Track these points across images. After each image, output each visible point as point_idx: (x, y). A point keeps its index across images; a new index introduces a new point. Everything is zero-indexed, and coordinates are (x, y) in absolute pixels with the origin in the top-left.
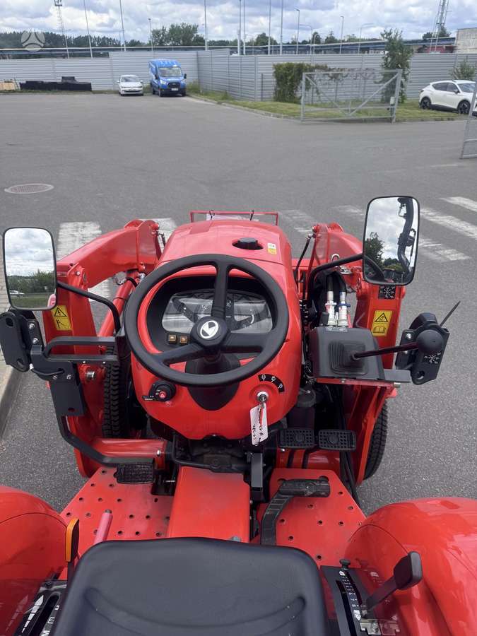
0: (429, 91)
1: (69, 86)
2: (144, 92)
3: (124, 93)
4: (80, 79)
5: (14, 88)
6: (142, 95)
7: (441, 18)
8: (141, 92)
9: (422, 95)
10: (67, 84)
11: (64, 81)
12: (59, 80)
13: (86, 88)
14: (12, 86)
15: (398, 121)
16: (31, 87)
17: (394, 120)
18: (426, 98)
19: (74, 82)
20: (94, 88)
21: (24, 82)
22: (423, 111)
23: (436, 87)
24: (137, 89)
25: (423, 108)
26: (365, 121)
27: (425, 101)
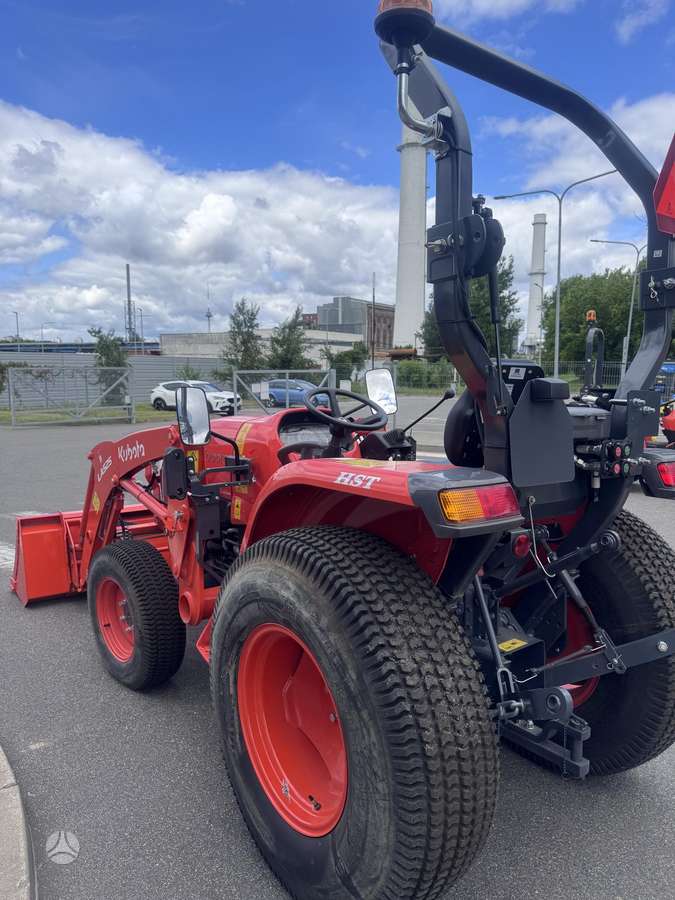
0: (160, 391)
7: (130, 323)
9: (153, 397)
15: (138, 422)
17: (134, 421)
18: (158, 399)
22: (158, 412)
23: (167, 387)
25: (158, 409)
26: (99, 423)
27: (159, 402)
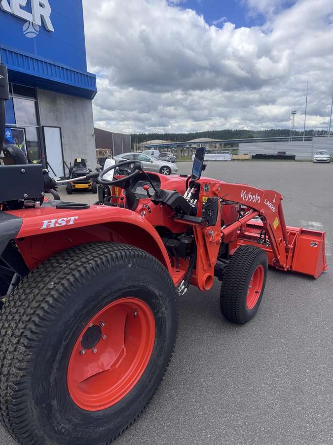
1: (282, 157)
2: (331, 161)
3: (316, 161)
4: (288, 153)
5: (248, 158)
6: (328, 163)
8: (328, 161)
10: (280, 156)
11: (279, 154)
12: (276, 153)
13: (292, 158)
14: (247, 157)
16: (258, 157)
19: (285, 155)
20: (296, 158)
21: (255, 155)
24: (326, 159)
